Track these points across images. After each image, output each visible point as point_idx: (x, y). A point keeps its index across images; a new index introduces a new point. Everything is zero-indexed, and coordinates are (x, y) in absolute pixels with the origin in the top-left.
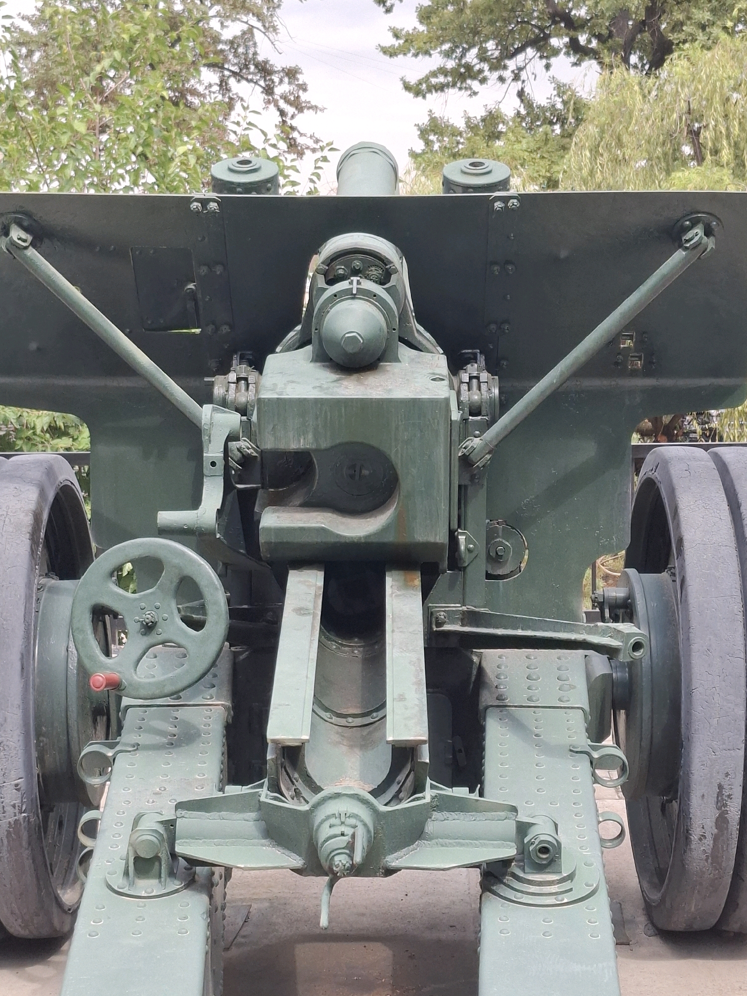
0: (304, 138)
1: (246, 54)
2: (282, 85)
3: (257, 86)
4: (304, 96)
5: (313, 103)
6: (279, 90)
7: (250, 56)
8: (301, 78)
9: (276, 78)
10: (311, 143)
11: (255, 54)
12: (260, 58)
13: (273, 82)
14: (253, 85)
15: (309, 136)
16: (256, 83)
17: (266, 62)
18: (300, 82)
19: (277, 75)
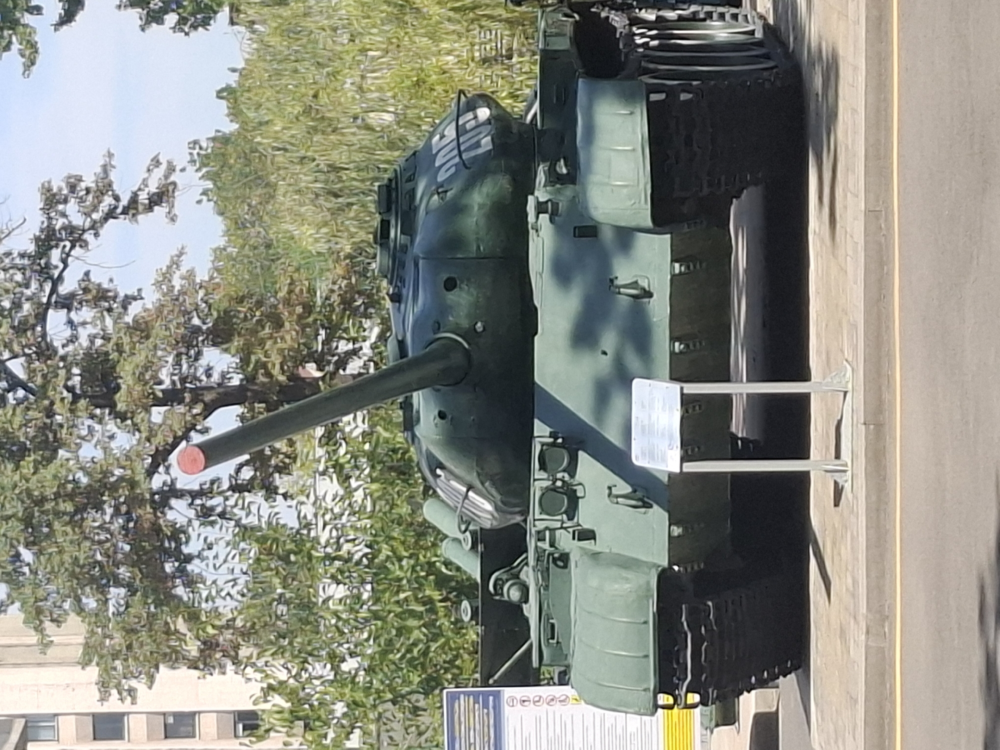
0: (150, 182)
1: (22, 269)
2: (67, 213)
3: (73, 253)
4: (89, 181)
5: (99, 170)
6: (77, 220)
7: (26, 261)
8: (58, 184)
9: (59, 223)
10: (159, 173)
11: (22, 256)
12: (31, 248)
13: (64, 228)
14: (70, 259)
15: (146, 175)
16: (68, 255)
17: (37, 239)
18: (64, 185)
19: (54, 222)
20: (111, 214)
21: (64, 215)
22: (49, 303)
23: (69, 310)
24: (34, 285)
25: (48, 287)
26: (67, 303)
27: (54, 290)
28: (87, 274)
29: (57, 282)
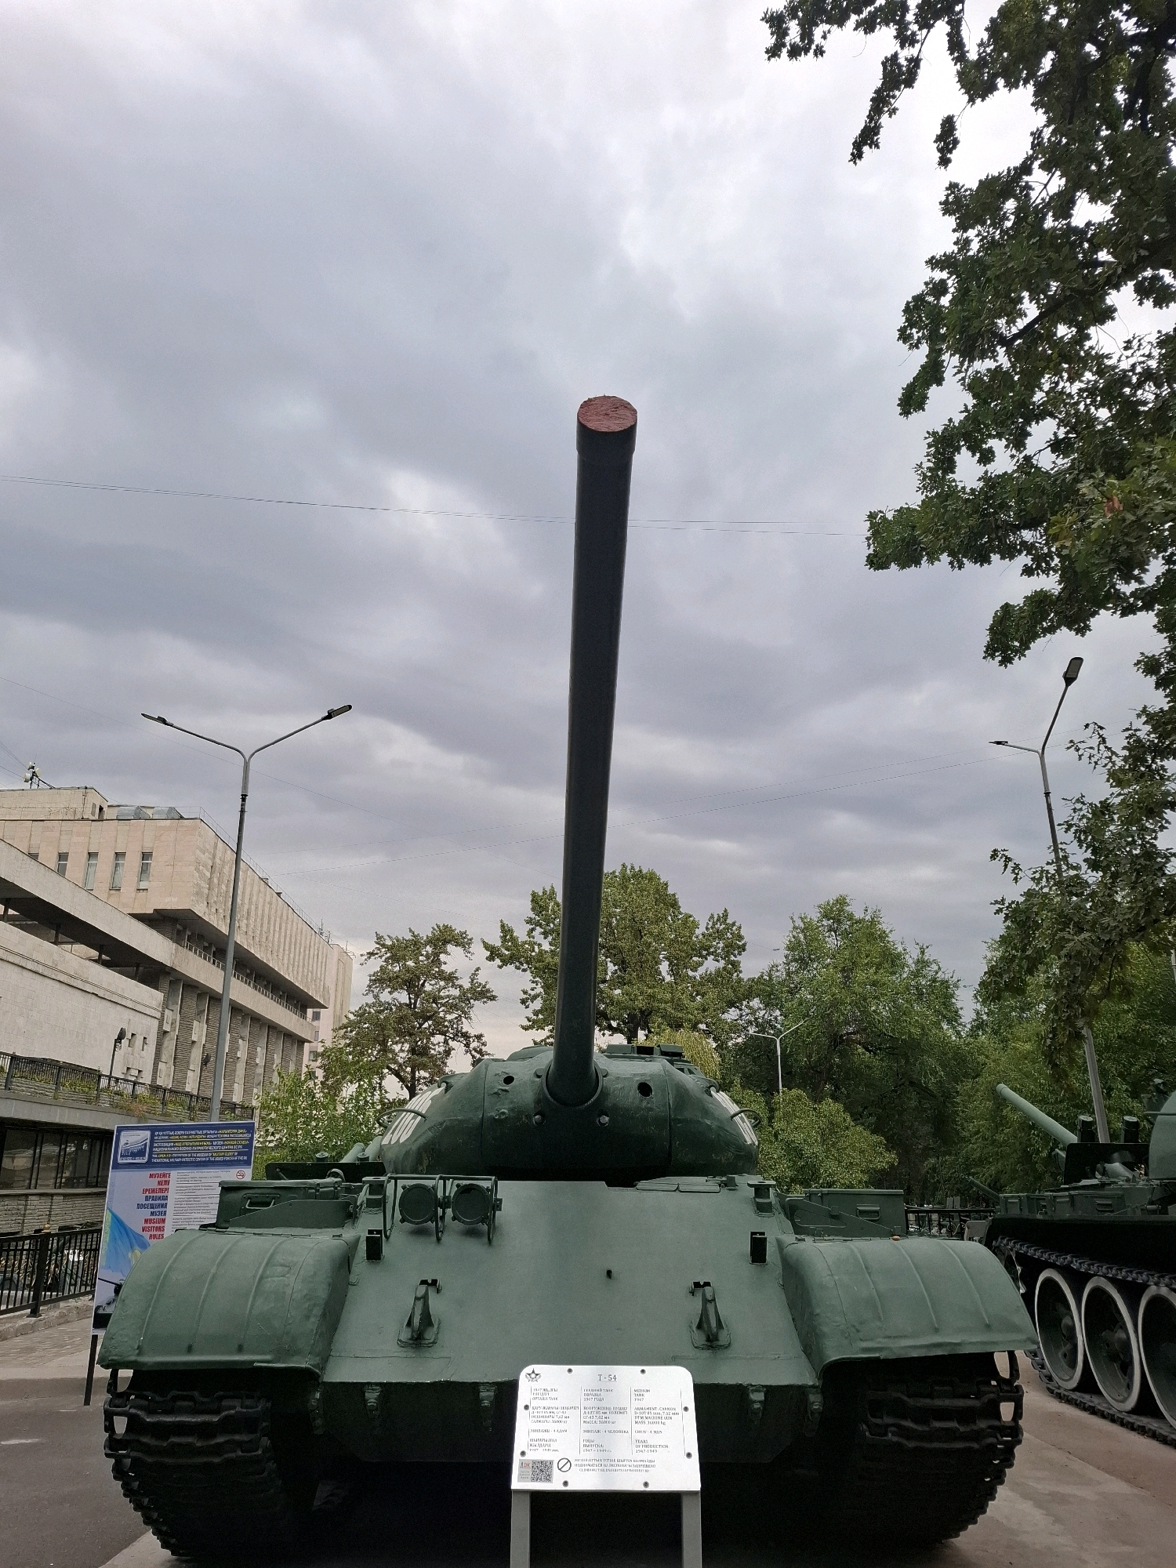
20: (473, 1057)
21: (474, 1041)
22: (446, 1036)
23: (444, 1043)
24: (452, 1031)
25: (451, 1036)
26: (446, 1042)
27: (451, 1038)
28: (453, 1049)
29: (453, 1039)
